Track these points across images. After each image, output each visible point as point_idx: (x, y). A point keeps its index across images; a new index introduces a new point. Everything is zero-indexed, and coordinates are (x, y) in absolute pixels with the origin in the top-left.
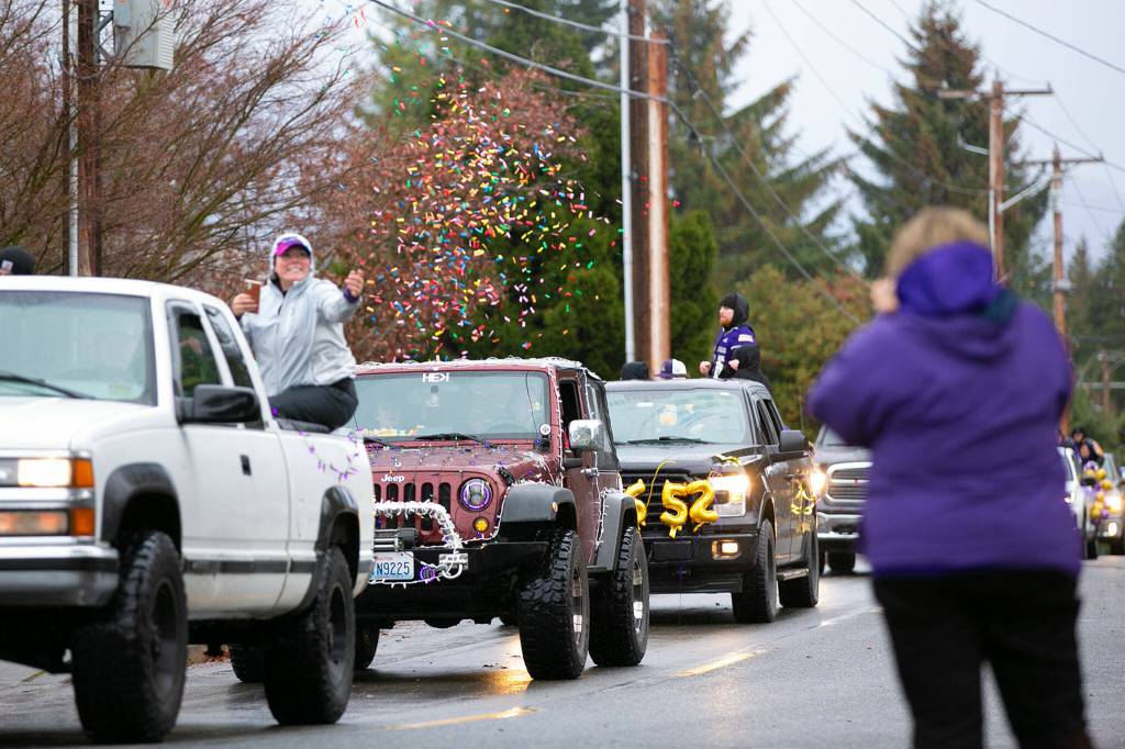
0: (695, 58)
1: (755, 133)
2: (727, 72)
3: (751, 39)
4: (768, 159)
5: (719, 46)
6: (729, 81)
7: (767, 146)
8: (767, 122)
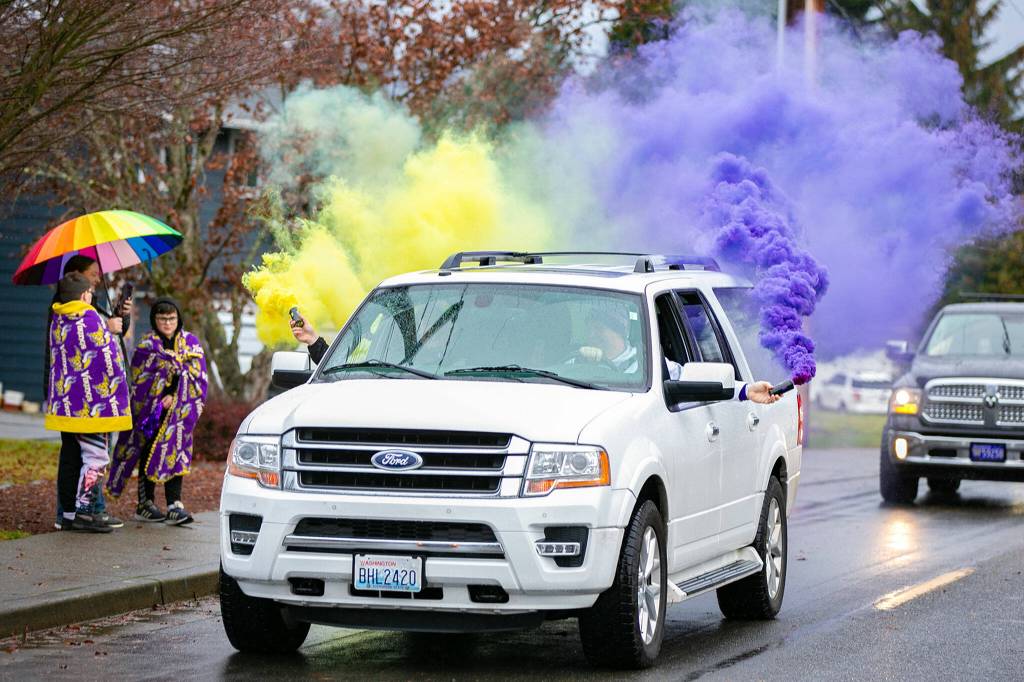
0: (954, 21)
1: (1001, 83)
2: (980, 33)
3: (1001, 8)
4: (1011, 104)
5: (973, 12)
6: (982, 40)
7: (1010, 93)
8: (1011, 74)
